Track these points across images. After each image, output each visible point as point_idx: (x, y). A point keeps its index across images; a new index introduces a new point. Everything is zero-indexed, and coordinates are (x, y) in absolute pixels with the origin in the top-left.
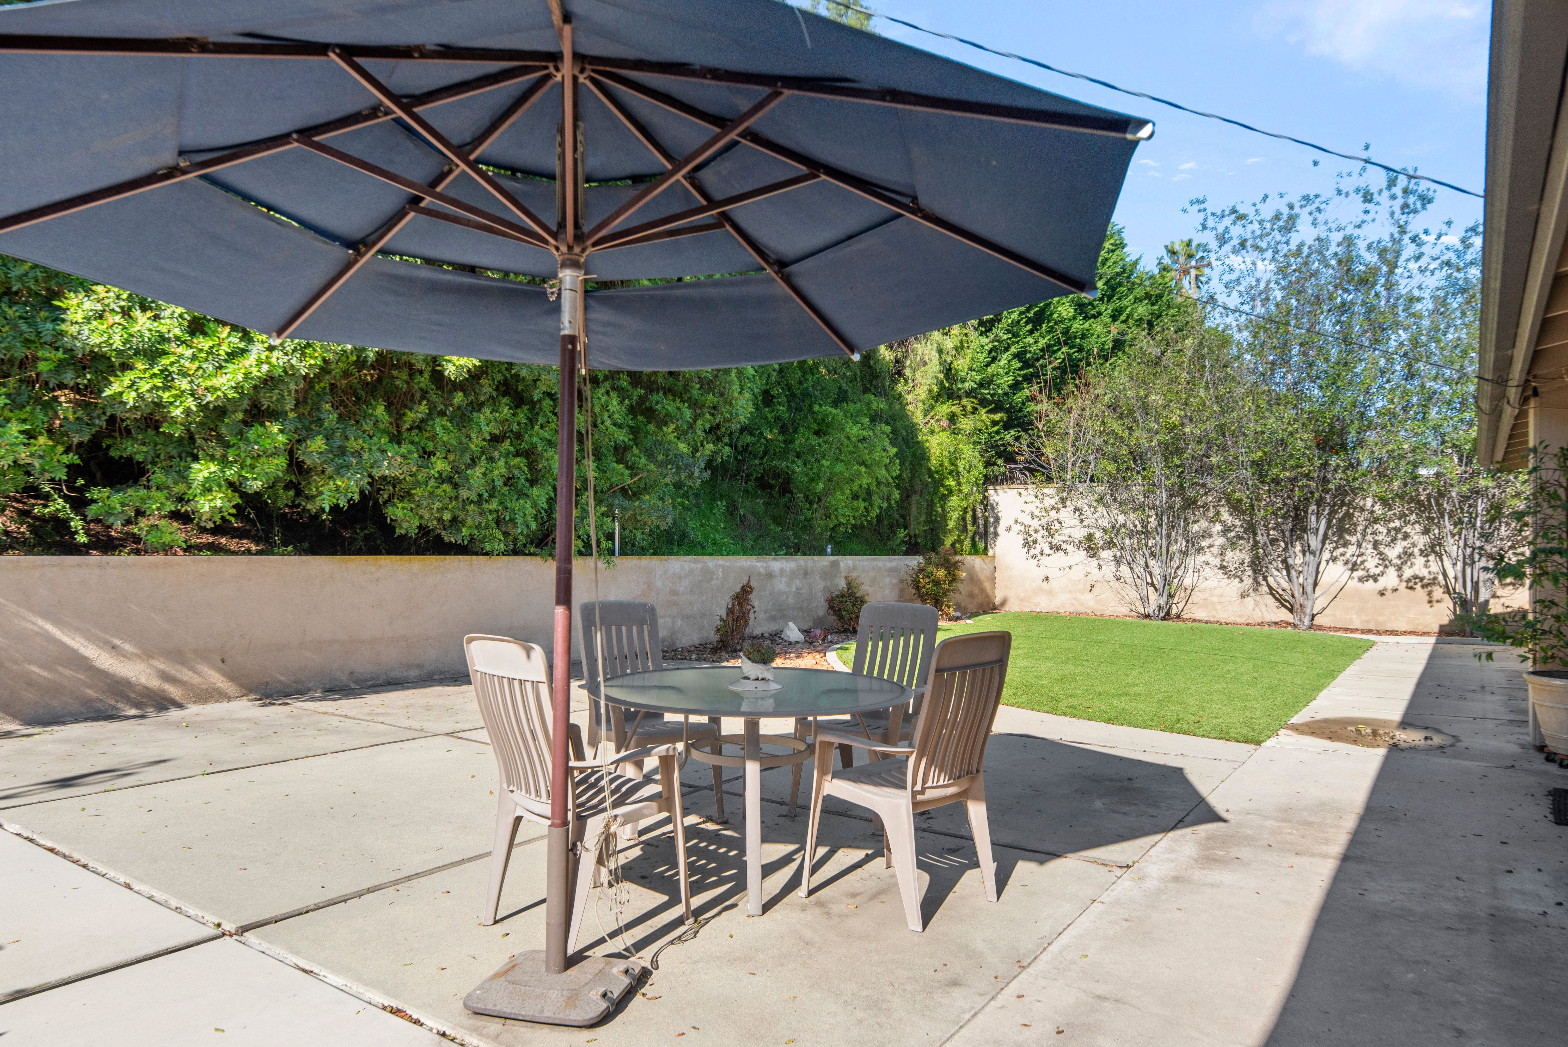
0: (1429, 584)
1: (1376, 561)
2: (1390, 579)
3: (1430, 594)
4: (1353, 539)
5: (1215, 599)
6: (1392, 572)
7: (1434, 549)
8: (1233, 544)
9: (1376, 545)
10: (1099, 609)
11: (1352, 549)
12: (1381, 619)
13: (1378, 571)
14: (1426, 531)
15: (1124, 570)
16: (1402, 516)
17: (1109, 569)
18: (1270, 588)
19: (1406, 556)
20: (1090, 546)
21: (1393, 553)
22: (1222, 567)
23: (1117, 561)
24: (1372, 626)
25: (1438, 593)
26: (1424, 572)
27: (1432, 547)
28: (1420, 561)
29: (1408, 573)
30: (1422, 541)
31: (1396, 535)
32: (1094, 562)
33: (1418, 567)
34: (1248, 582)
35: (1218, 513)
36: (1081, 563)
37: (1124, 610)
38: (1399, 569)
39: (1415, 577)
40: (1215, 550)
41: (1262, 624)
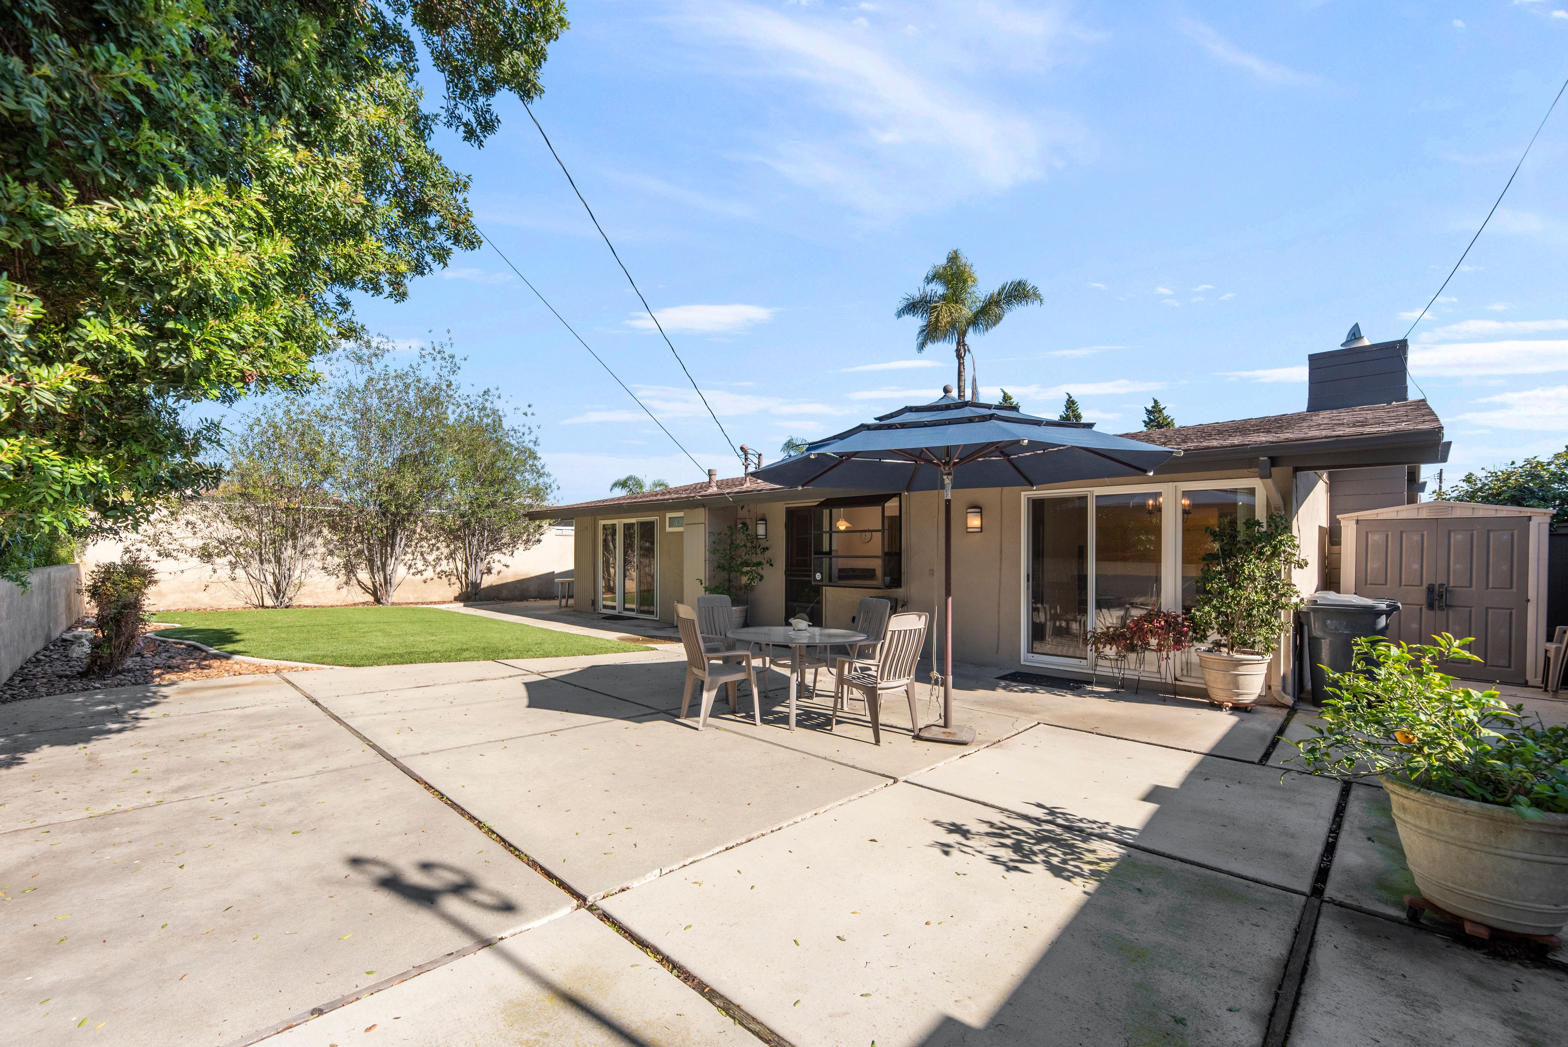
0: (448, 575)
1: (422, 563)
2: (429, 573)
3: (449, 580)
4: (410, 550)
5: (319, 591)
6: (430, 569)
7: (451, 556)
8: (331, 553)
9: (422, 554)
10: (215, 604)
11: (410, 556)
12: (425, 596)
13: (423, 568)
14: (448, 546)
15: (240, 572)
16: (436, 537)
17: (224, 572)
18: (359, 582)
19: (438, 559)
20: (206, 555)
21: (431, 558)
22: (324, 568)
23: (233, 566)
24: (420, 600)
25: (454, 579)
26: (446, 569)
27: (451, 554)
28: (444, 562)
29: (438, 569)
30: (446, 551)
31: (433, 548)
32: (209, 567)
33: (444, 566)
34: (342, 578)
35: (320, 532)
36: (195, 567)
37: (240, 603)
38: (434, 567)
39: (442, 571)
40: (318, 557)
41: (355, 604)
